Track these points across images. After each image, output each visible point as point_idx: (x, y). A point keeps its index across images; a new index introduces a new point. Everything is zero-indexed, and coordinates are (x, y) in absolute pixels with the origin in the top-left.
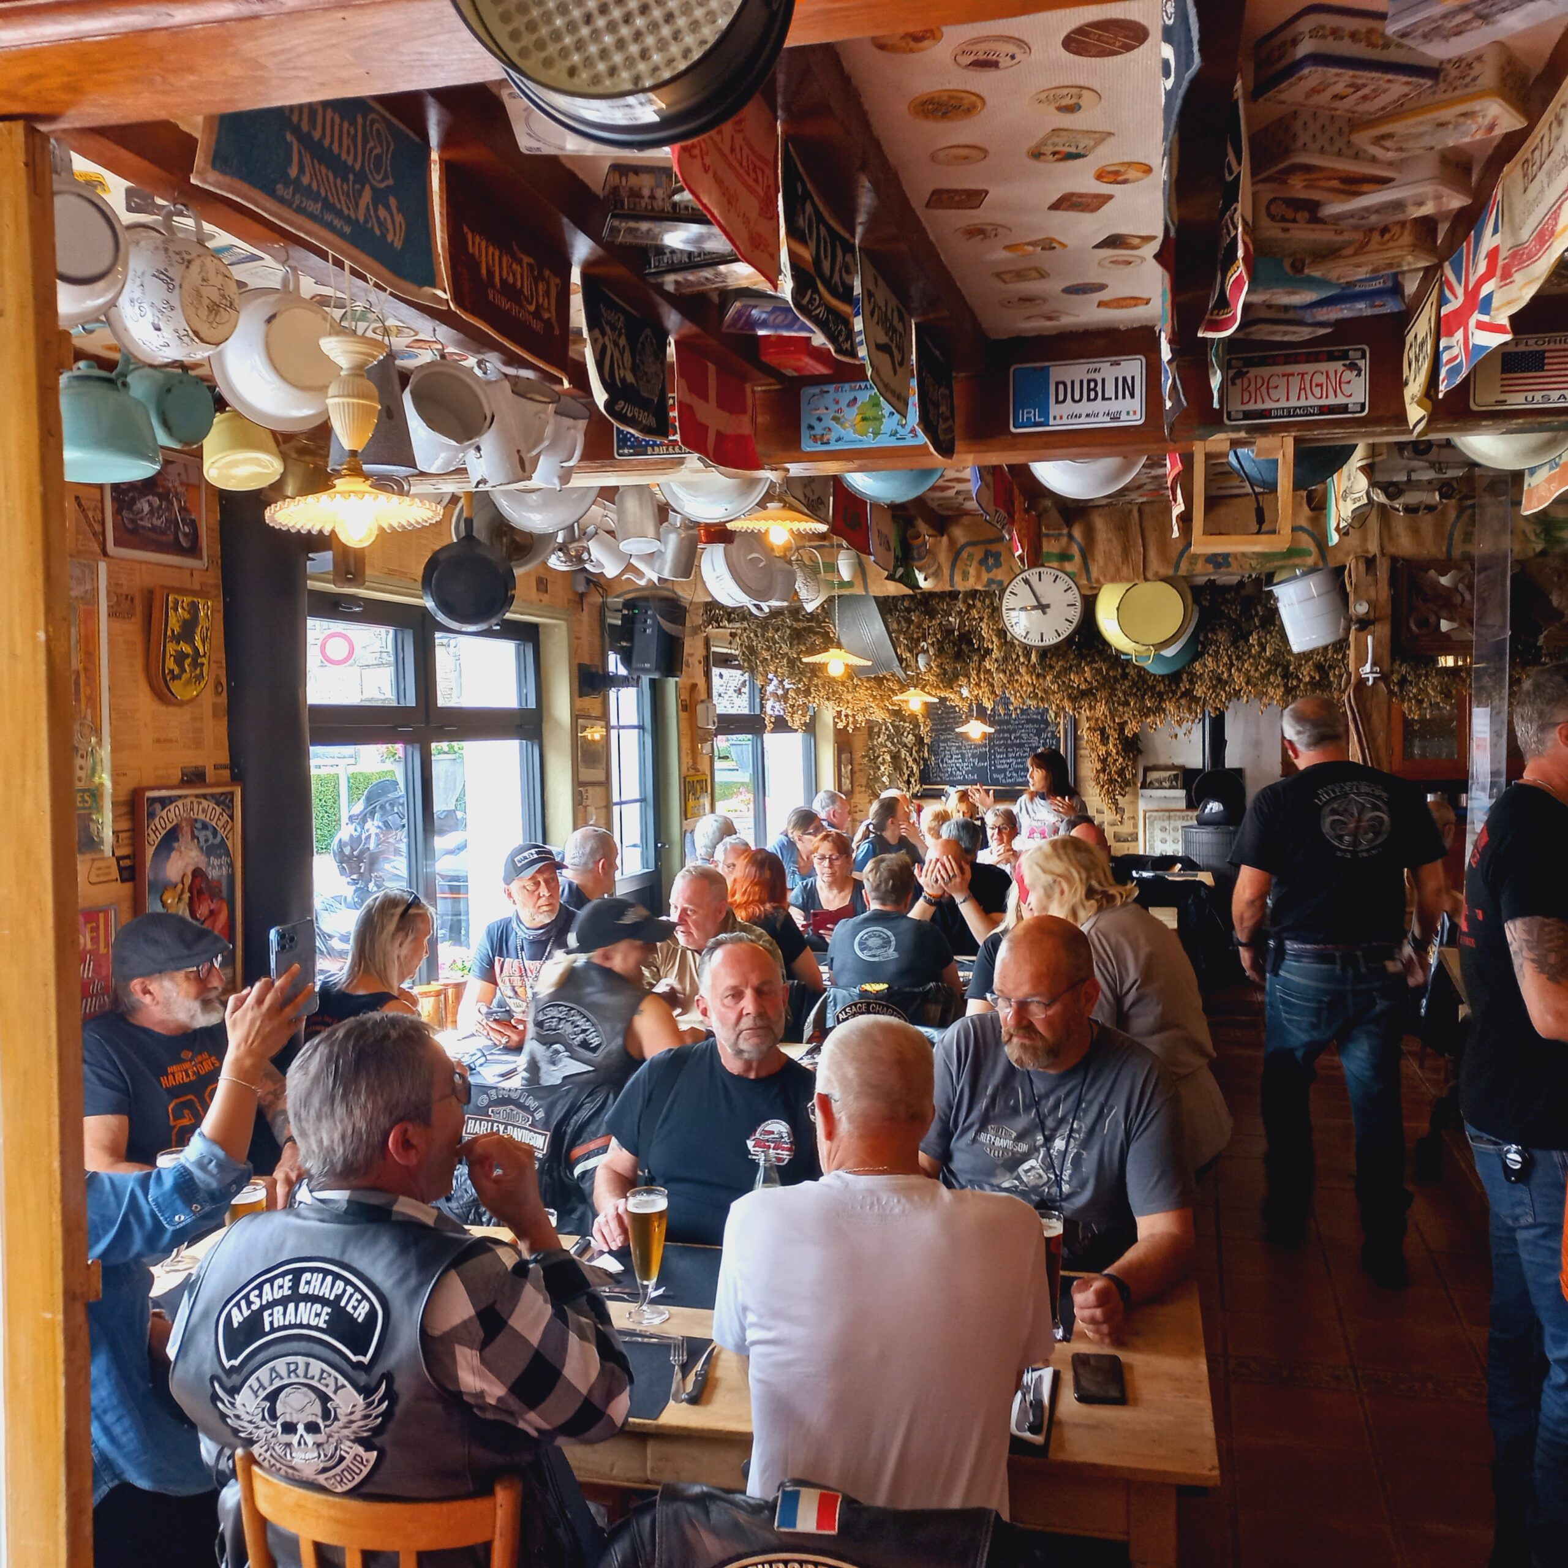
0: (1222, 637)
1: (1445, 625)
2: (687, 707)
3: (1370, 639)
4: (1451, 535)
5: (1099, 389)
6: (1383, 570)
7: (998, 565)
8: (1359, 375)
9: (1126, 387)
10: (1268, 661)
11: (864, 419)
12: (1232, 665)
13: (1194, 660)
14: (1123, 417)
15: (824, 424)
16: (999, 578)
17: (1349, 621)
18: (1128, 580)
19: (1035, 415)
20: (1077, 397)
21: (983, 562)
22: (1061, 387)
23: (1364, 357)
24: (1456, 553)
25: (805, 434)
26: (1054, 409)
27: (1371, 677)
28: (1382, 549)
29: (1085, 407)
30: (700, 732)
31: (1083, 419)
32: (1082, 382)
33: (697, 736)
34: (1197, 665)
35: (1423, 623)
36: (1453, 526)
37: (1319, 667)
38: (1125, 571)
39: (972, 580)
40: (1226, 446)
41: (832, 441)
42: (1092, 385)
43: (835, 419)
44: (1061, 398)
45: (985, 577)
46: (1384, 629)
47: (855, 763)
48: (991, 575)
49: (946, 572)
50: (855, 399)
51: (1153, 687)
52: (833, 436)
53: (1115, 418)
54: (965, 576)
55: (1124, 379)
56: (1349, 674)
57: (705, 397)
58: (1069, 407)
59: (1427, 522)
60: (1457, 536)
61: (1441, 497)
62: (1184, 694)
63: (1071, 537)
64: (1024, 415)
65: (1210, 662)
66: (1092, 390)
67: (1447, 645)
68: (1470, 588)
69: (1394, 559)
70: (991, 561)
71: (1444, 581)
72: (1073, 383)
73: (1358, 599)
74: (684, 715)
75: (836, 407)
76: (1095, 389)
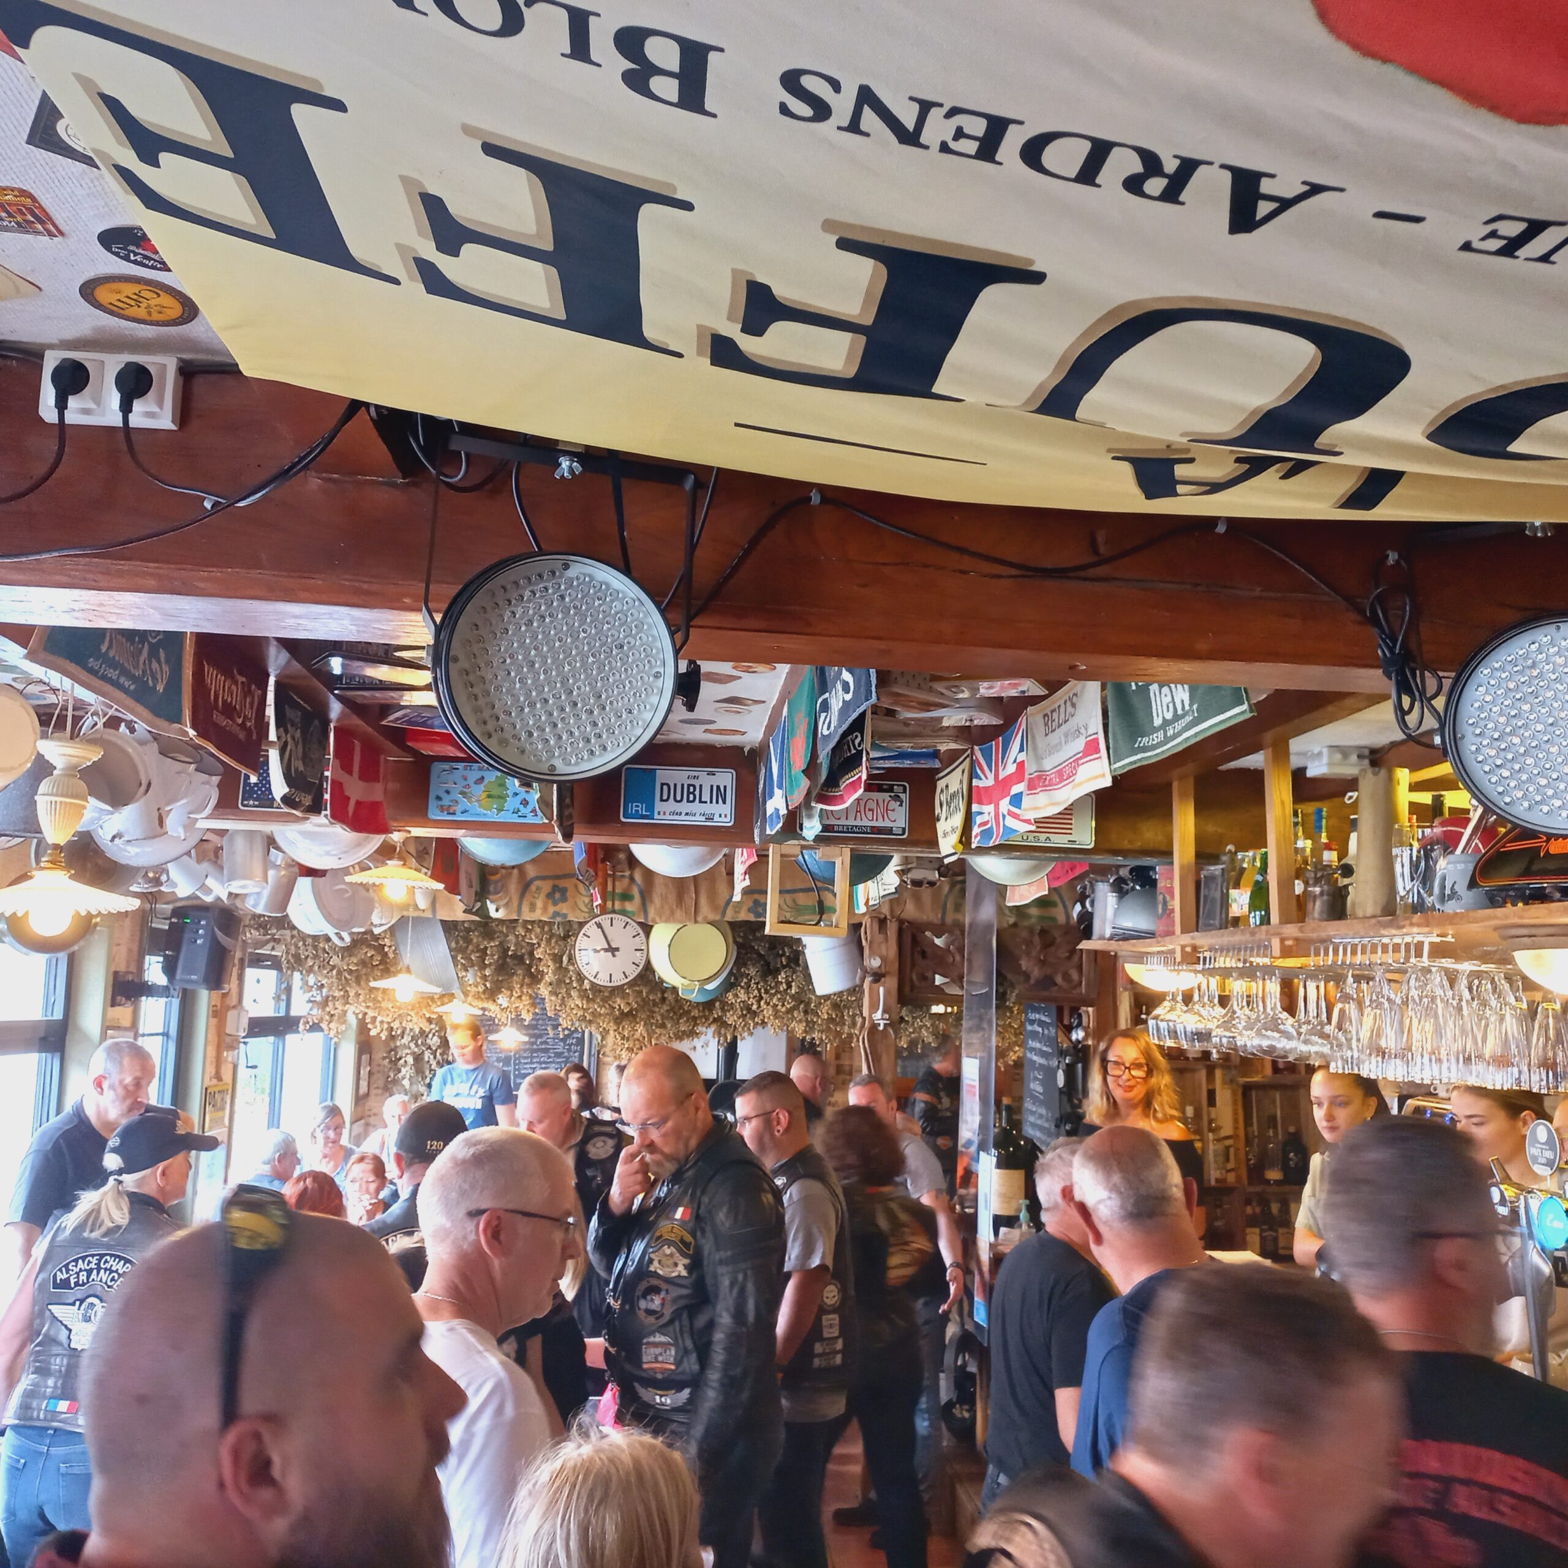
0: (752, 971)
1: (939, 980)
2: (219, 1014)
3: (881, 990)
4: (945, 904)
5: (697, 793)
6: (892, 928)
7: (564, 899)
8: (901, 805)
9: (720, 794)
10: (793, 997)
11: (489, 796)
12: (761, 998)
13: (728, 990)
14: (716, 818)
15: (452, 796)
16: (564, 911)
17: (865, 972)
18: (680, 922)
19: (642, 809)
20: (679, 798)
21: (550, 896)
22: (665, 787)
23: (905, 792)
24: (949, 920)
25: (432, 804)
26: (659, 806)
27: (882, 1023)
28: (892, 911)
29: (685, 807)
30: (228, 1040)
31: (683, 817)
32: (683, 785)
33: (224, 1043)
34: (730, 996)
35: (924, 978)
36: (947, 896)
37: (836, 1006)
38: (679, 913)
39: (539, 911)
40: (797, 851)
41: (458, 813)
42: (692, 789)
43: (462, 793)
44: (665, 797)
45: (551, 909)
46: (892, 982)
47: (374, 1064)
48: (557, 909)
49: (515, 902)
50: (483, 778)
51: (689, 1012)
52: (459, 809)
53: (709, 819)
54: (533, 907)
55: (718, 787)
56: (864, 1019)
57: (350, 772)
58: (671, 805)
59: (926, 893)
60: (950, 906)
61: (940, 875)
62: (715, 1020)
63: (632, 879)
64: (634, 807)
65: (743, 996)
66: (691, 793)
67: (941, 996)
68: (961, 950)
69: (901, 922)
70: (557, 895)
71: (938, 942)
72: (675, 785)
73: (872, 953)
74: (214, 1021)
75: (465, 783)
76: (693, 793)
